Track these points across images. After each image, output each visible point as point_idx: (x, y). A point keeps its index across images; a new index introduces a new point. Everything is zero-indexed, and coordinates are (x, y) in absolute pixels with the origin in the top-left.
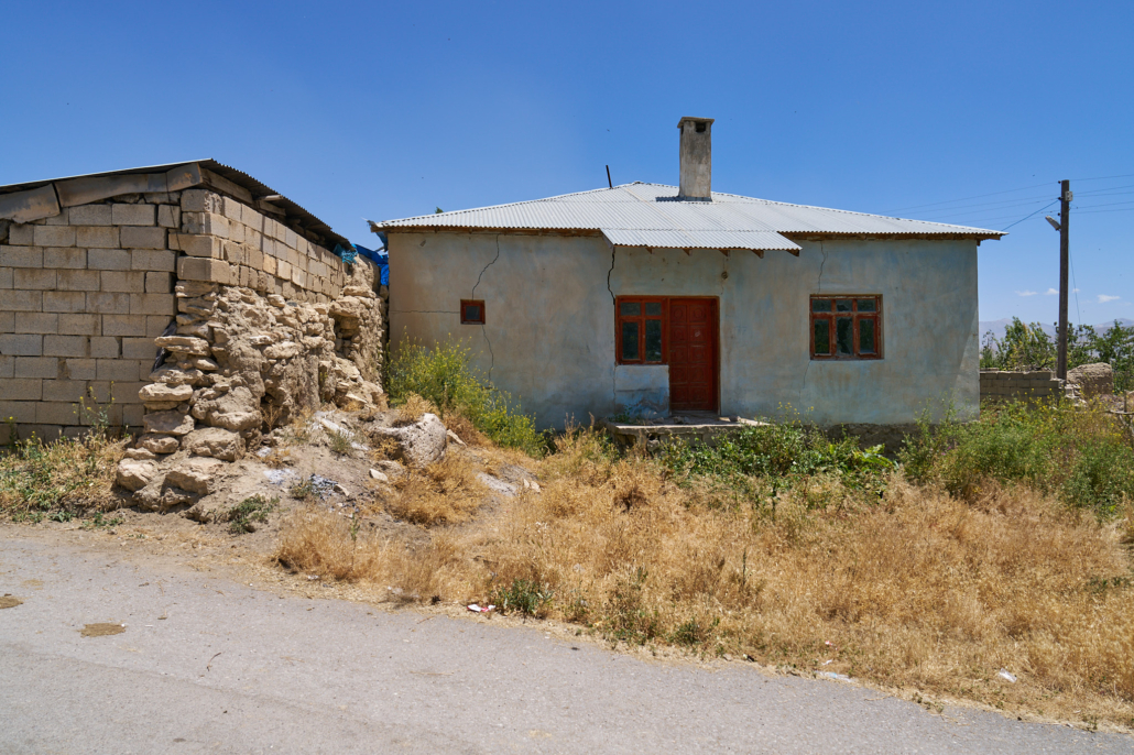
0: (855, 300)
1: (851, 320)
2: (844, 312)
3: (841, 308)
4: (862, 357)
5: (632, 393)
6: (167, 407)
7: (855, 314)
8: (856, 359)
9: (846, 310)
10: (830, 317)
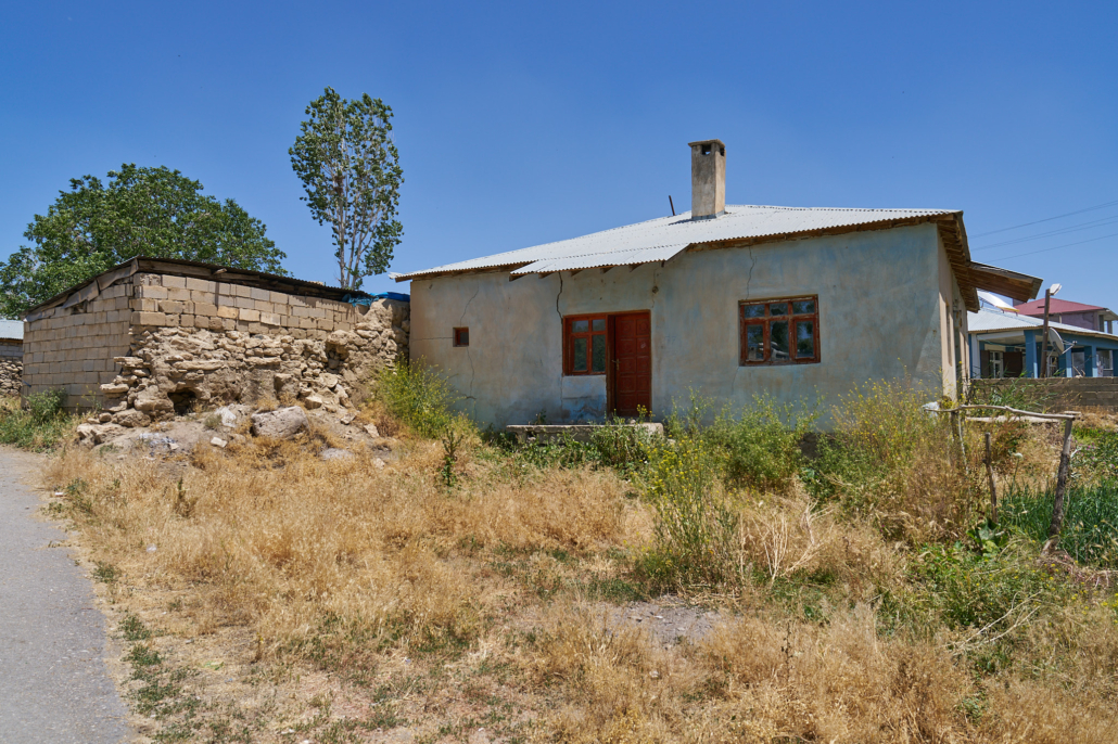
0: (791, 303)
1: (787, 323)
2: (778, 316)
3: (775, 312)
4: (798, 362)
5: (575, 400)
6: (114, 396)
7: (790, 317)
8: (792, 363)
9: (782, 313)
10: (763, 322)
